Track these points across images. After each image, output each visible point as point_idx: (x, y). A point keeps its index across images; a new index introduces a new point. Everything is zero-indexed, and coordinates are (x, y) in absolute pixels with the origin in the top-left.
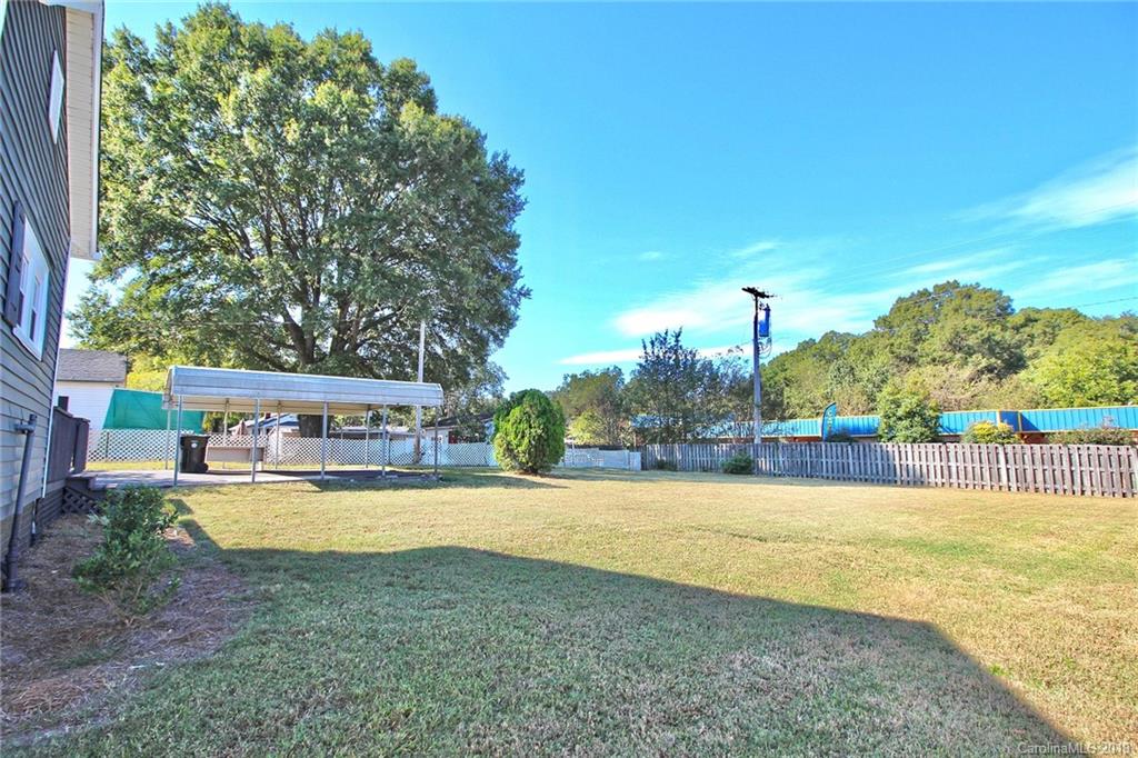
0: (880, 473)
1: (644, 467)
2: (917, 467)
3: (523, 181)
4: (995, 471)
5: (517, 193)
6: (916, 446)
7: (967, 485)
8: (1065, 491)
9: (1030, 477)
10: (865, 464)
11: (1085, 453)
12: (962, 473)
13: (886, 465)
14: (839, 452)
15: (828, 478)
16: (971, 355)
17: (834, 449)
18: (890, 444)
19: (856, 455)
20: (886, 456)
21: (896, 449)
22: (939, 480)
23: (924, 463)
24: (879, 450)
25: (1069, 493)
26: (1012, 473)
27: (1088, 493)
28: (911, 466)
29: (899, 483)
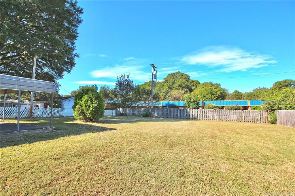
0: (186, 116)
1: (117, 115)
2: (195, 115)
3: (83, 12)
4: (213, 116)
5: (80, 16)
6: (195, 110)
7: (207, 119)
8: (228, 120)
9: (221, 118)
10: (182, 114)
11: (233, 112)
12: (206, 116)
13: (187, 114)
14: (175, 111)
15: (172, 118)
16: (183, 88)
17: (174, 110)
18: (188, 109)
19: (180, 112)
20: (188, 112)
21: (190, 110)
22: (200, 118)
23: (197, 114)
24: (186, 110)
25: (229, 121)
26: (217, 116)
27: (233, 121)
28: (193, 115)
29: (190, 119)
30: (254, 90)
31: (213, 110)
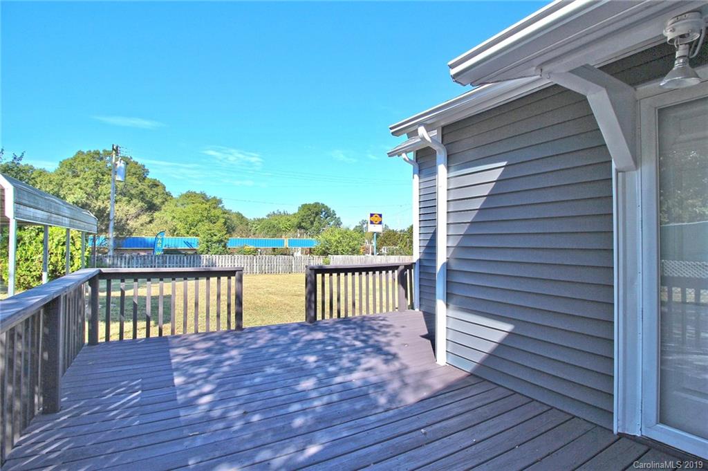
9: (263, 269)
16: (132, 199)
26: (258, 267)
30: (268, 216)
31: (252, 256)
